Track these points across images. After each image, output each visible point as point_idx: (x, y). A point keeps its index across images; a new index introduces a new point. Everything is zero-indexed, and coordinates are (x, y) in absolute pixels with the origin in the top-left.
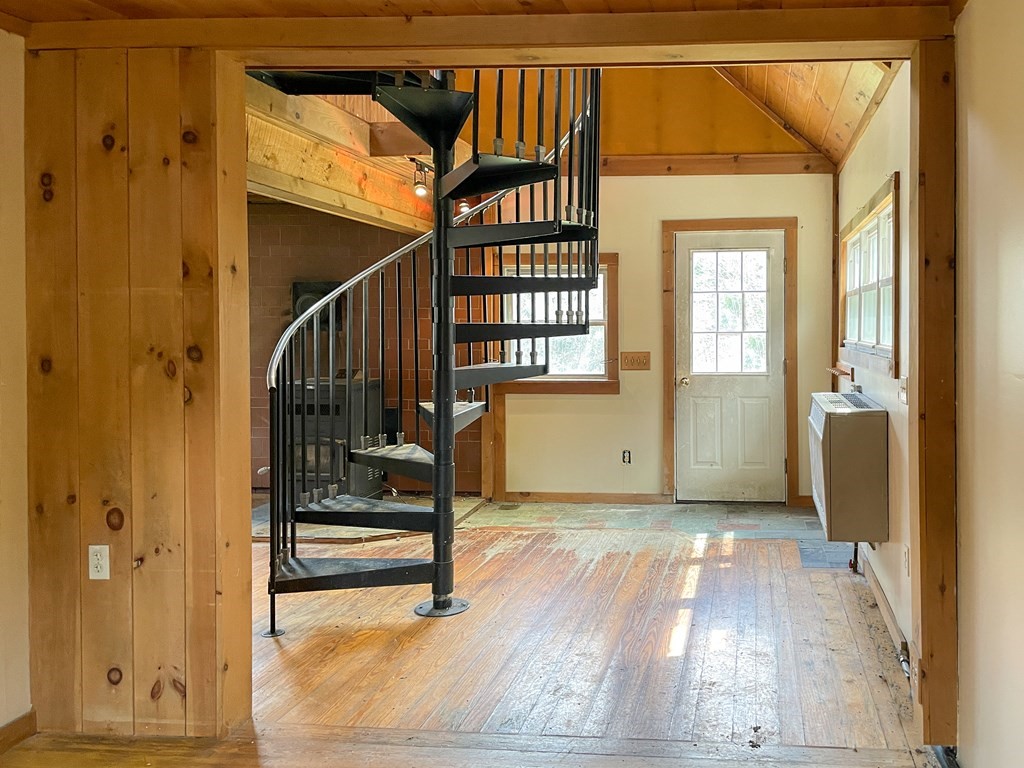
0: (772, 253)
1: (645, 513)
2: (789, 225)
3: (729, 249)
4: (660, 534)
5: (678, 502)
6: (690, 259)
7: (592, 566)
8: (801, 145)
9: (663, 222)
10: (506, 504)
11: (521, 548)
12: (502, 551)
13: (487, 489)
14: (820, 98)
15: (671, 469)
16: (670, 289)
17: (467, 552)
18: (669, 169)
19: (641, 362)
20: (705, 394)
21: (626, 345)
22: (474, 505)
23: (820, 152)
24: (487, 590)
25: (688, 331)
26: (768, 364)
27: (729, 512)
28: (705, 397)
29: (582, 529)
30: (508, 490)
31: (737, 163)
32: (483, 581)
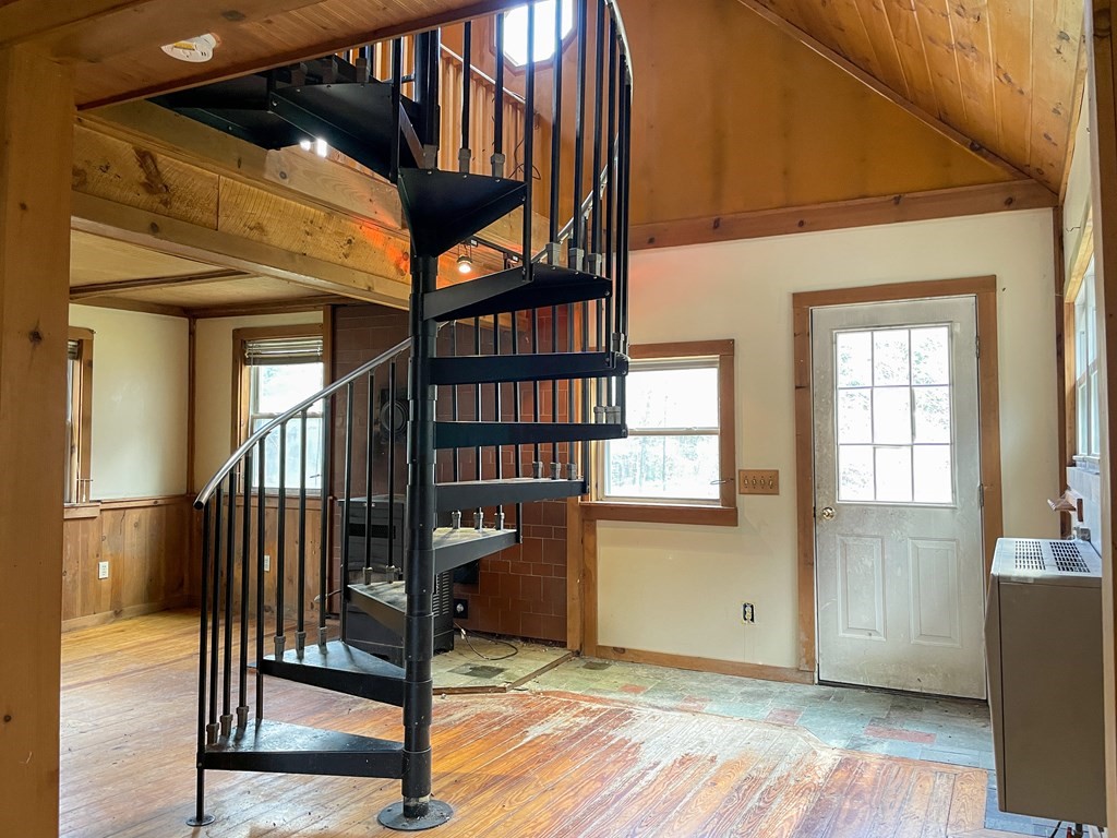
0: (957, 329)
1: (768, 695)
2: (983, 288)
3: (891, 327)
4: (777, 731)
5: (821, 683)
6: (834, 342)
7: (651, 776)
8: (998, 170)
9: (794, 295)
10: (596, 660)
11: (576, 729)
12: (547, 732)
13: (573, 640)
14: (1005, 75)
15: (811, 635)
16: (804, 384)
17: (507, 726)
18: (801, 224)
19: (766, 483)
20: (860, 531)
21: (746, 461)
22: (553, 659)
23: (1030, 177)
24: (489, 794)
25: (832, 443)
26: (954, 492)
27: (893, 707)
28: (859, 536)
29: (671, 709)
30: (600, 644)
31: (900, 206)
32: (496, 777)
